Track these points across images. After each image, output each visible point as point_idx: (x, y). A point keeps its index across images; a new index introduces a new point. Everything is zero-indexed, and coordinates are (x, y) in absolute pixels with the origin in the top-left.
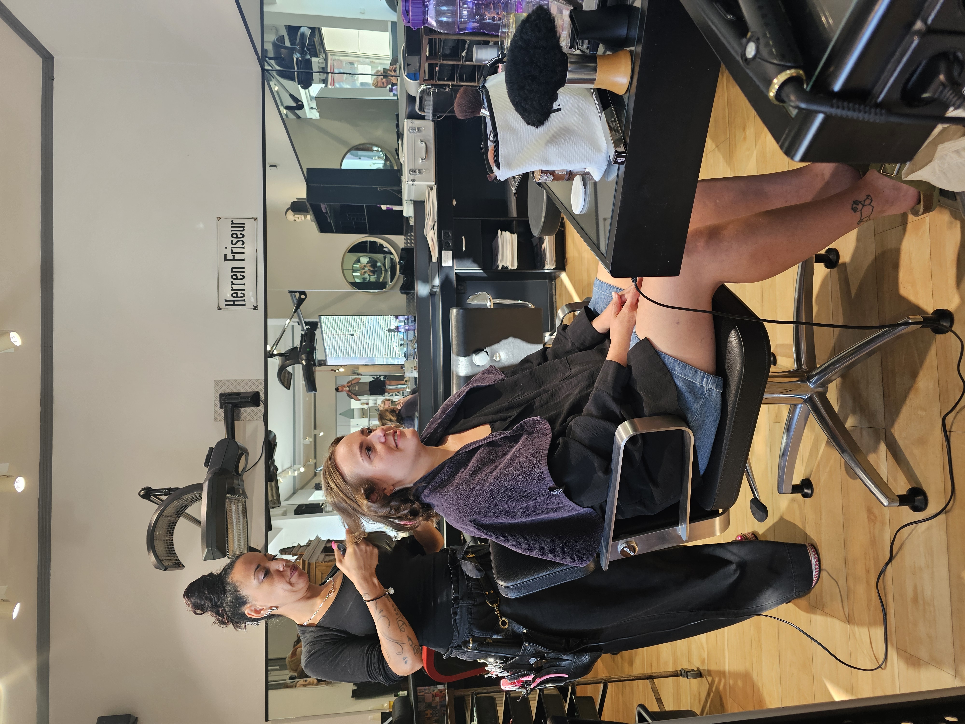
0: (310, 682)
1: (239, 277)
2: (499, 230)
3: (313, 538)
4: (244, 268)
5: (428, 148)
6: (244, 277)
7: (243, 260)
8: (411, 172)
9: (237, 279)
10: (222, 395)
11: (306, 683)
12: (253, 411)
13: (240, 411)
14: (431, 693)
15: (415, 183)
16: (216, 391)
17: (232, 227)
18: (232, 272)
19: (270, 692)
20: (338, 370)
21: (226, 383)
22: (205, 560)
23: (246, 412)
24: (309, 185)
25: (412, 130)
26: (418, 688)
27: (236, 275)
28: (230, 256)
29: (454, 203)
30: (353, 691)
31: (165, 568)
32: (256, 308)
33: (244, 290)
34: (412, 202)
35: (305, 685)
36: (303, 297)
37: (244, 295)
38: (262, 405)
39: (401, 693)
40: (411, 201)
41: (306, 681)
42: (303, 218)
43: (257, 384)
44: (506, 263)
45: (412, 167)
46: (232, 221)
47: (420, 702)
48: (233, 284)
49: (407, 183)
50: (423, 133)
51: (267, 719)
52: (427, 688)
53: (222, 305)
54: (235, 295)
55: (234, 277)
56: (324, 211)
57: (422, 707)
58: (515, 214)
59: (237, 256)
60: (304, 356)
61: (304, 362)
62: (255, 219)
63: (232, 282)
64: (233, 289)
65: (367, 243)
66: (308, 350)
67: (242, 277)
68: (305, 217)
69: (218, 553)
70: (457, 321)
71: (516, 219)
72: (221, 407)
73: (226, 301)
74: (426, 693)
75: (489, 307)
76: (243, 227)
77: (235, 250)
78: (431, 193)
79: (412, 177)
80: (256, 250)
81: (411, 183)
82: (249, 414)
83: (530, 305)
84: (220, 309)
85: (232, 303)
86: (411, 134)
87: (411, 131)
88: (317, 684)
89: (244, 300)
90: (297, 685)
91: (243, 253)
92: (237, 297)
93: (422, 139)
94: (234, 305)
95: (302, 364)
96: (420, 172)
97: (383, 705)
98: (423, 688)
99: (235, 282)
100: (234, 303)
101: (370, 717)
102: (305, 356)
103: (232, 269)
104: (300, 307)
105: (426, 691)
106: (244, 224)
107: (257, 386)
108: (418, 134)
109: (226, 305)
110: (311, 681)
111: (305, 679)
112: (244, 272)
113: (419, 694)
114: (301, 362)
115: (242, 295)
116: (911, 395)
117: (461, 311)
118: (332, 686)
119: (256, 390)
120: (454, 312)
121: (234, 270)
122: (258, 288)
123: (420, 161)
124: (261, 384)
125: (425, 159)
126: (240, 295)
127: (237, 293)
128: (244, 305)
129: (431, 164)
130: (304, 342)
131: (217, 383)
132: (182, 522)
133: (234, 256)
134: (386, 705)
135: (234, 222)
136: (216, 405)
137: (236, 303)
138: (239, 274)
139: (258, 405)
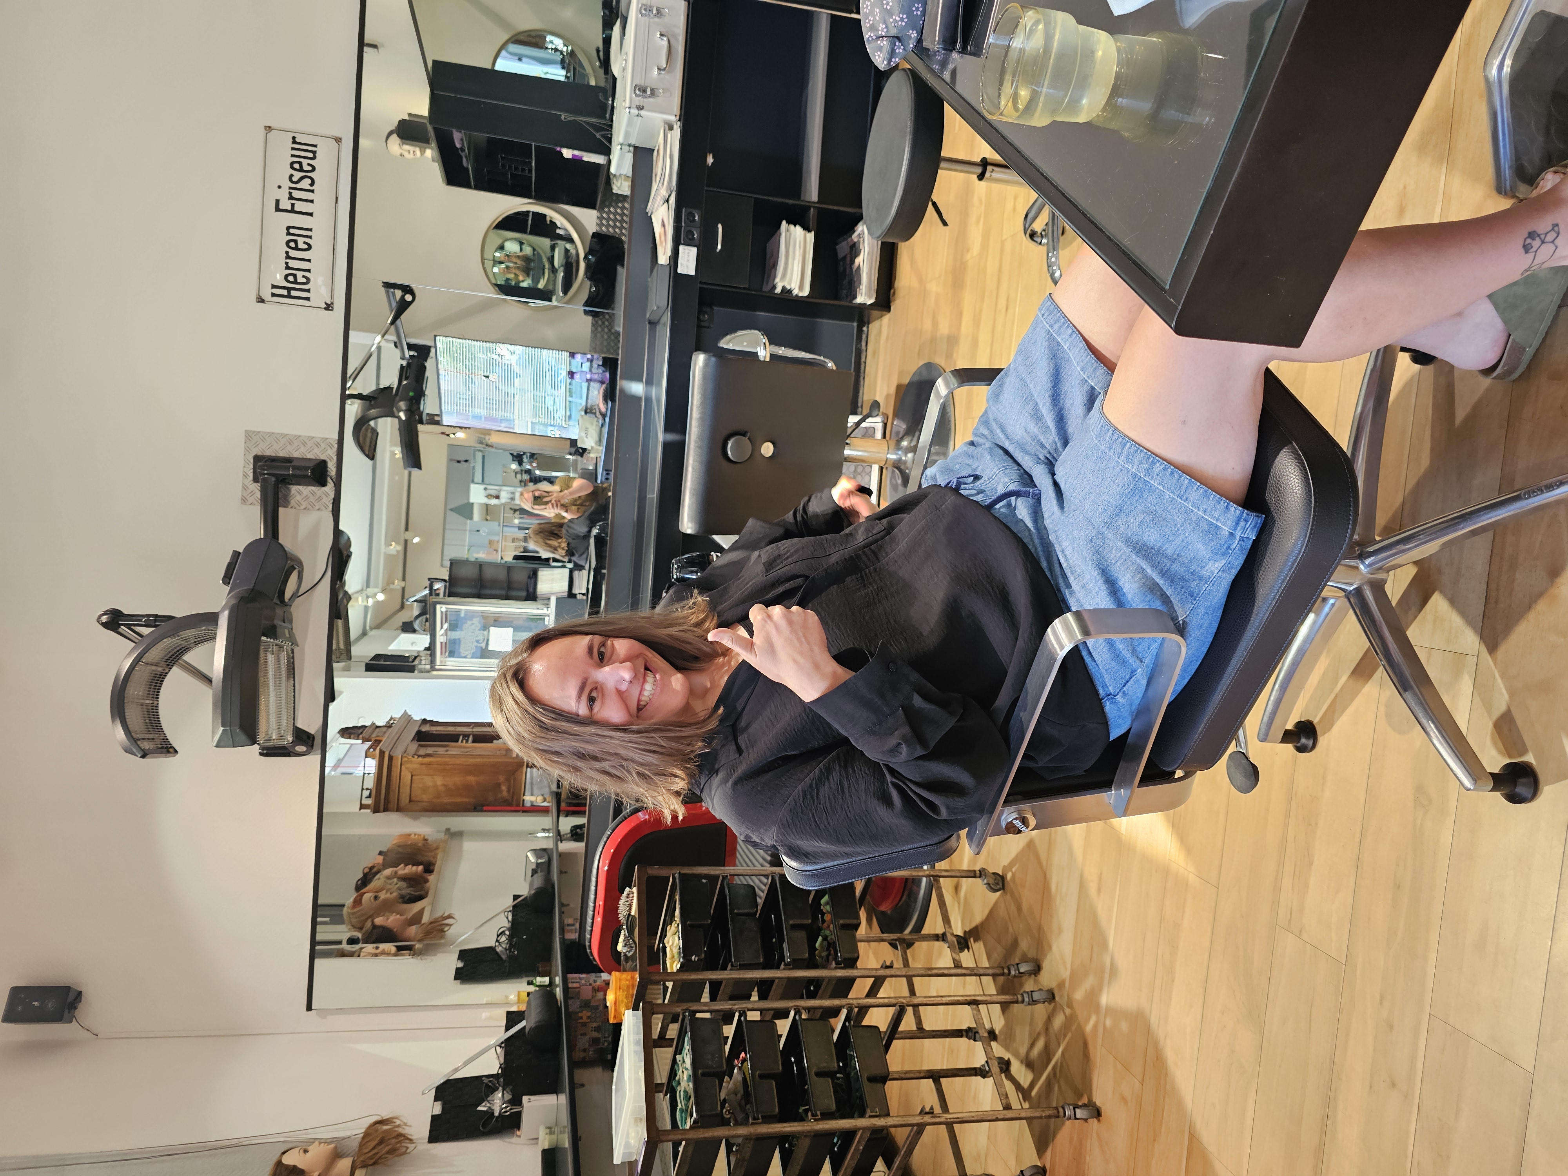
0: (384, 950)
1: (301, 245)
2: (784, 222)
3: (397, 715)
4: (310, 230)
5: (673, 50)
6: (310, 247)
7: (311, 214)
8: (637, 92)
9: (297, 248)
10: (257, 459)
11: (378, 951)
12: (313, 494)
13: (290, 491)
14: (590, 985)
15: (642, 113)
16: (247, 450)
17: (293, 149)
18: (289, 234)
19: (318, 962)
20: (454, 434)
21: (266, 437)
22: (217, 746)
23: (300, 493)
24: (435, 92)
25: (645, 10)
26: (569, 976)
27: (296, 242)
28: (286, 204)
29: (710, 160)
30: (457, 969)
31: (142, 753)
32: (329, 307)
33: (309, 271)
34: (632, 149)
35: (376, 955)
36: (408, 298)
37: (308, 280)
38: (330, 485)
39: (539, 980)
40: (629, 145)
41: (377, 948)
42: (418, 153)
43: (323, 445)
44: (790, 283)
45: (640, 81)
46: (294, 138)
47: (572, 998)
48: (288, 257)
49: (628, 110)
50: (666, 19)
51: (309, 1008)
52: (584, 976)
53: (266, 294)
54: (291, 278)
55: (292, 244)
56: (458, 145)
57: (574, 1005)
58: (814, 197)
59: (299, 206)
60: (402, 405)
61: (402, 415)
62: (338, 140)
63: (287, 253)
64: (288, 268)
65: (528, 216)
66: (411, 394)
67: (306, 247)
68: (423, 153)
69: (243, 737)
70: (705, 378)
71: (817, 205)
72: (255, 480)
73: (274, 287)
74: (583, 985)
75: (762, 359)
76: (314, 152)
77: (296, 194)
78: (669, 135)
79: (638, 101)
80: (337, 198)
81: (635, 111)
82: (306, 498)
83: (830, 365)
84: (261, 300)
85: (285, 292)
86: (643, 18)
87: (643, 12)
88: (396, 955)
89: (308, 291)
90: (362, 954)
91: (312, 201)
92: (295, 282)
93: (664, 31)
94: (289, 296)
95: (399, 418)
96: (653, 93)
97: (507, 997)
98: (577, 975)
99: (293, 253)
100: (289, 293)
101: (485, 1014)
102: (406, 405)
103: (288, 228)
104: (403, 317)
105: (583, 982)
106: (315, 146)
107: (325, 450)
108: (656, 19)
109: (274, 295)
110: (386, 950)
111: (375, 945)
112: (310, 237)
113: (570, 985)
114: (396, 415)
115: (304, 280)
116: (1541, 606)
117: (713, 359)
118: (421, 959)
119: (322, 458)
120: (700, 360)
121: (292, 231)
122: (337, 270)
123: (656, 72)
124: (331, 447)
125: (664, 69)
126: (300, 280)
127: (295, 276)
128: (308, 299)
129: (675, 81)
130: (406, 378)
131: (249, 435)
132: (176, 676)
133: (293, 205)
134: (513, 997)
135: (297, 140)
136: (245, 476)
137: (293, 293)
138: (301, 240)
139: (323, 484)
